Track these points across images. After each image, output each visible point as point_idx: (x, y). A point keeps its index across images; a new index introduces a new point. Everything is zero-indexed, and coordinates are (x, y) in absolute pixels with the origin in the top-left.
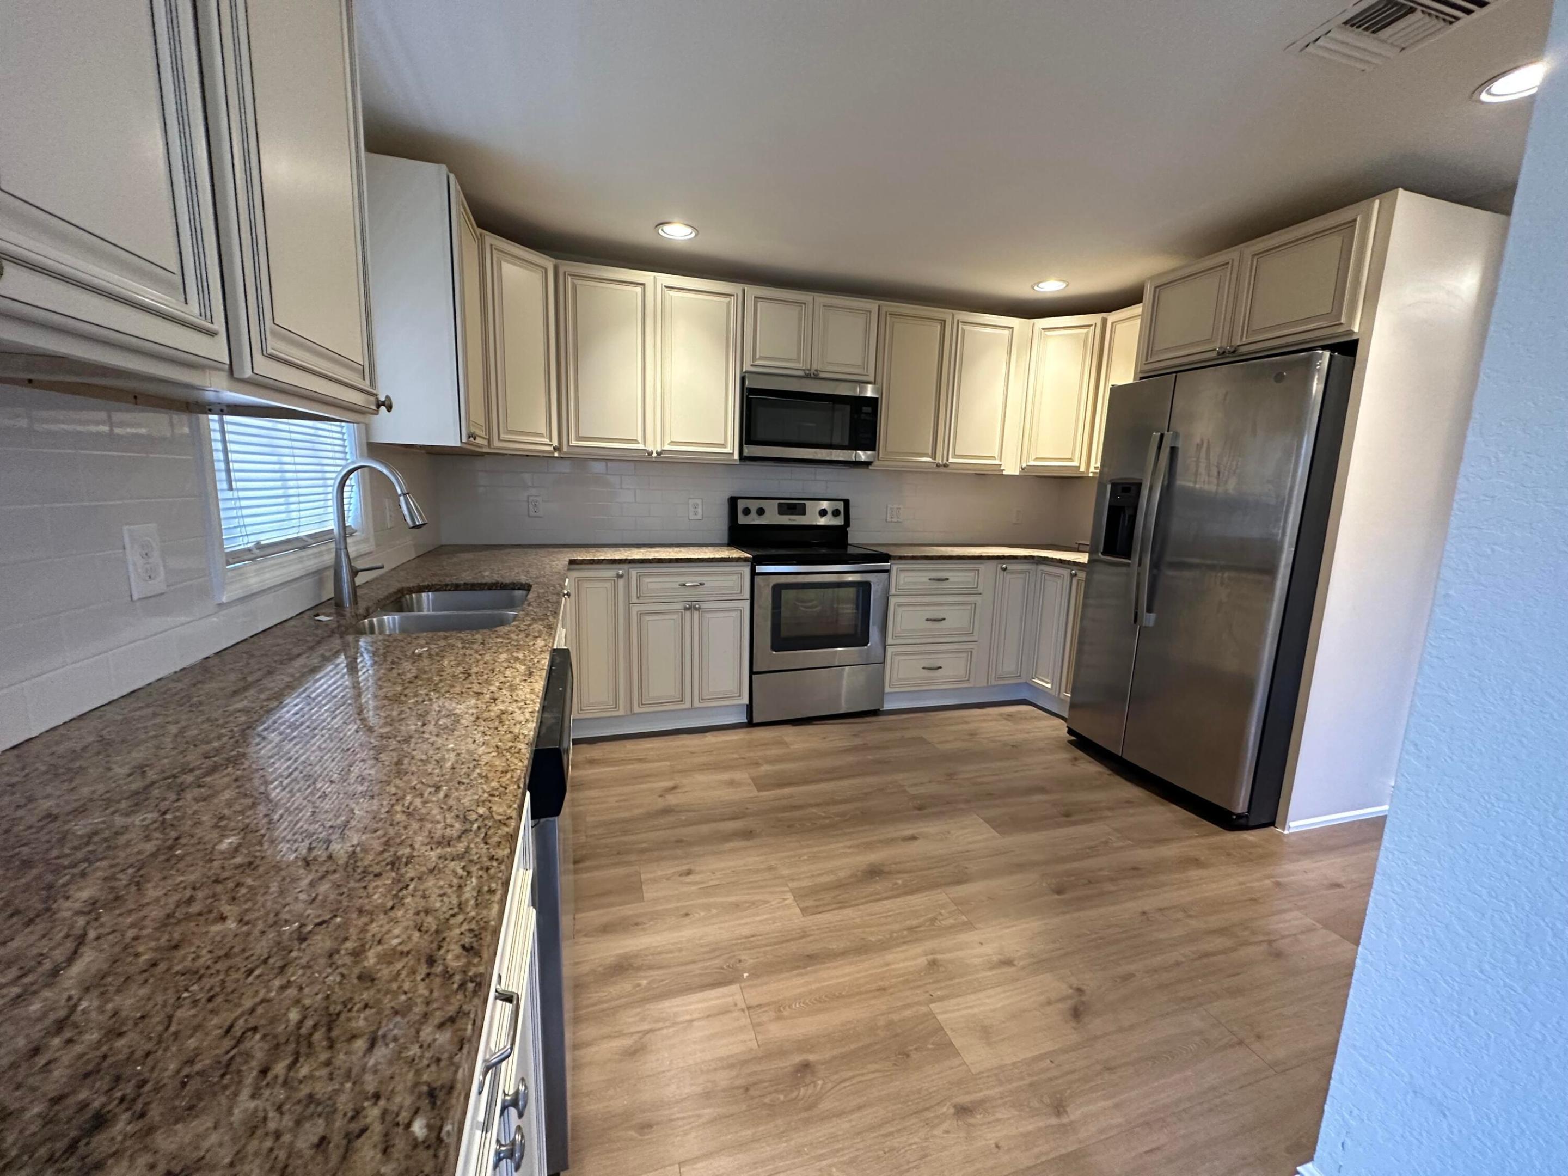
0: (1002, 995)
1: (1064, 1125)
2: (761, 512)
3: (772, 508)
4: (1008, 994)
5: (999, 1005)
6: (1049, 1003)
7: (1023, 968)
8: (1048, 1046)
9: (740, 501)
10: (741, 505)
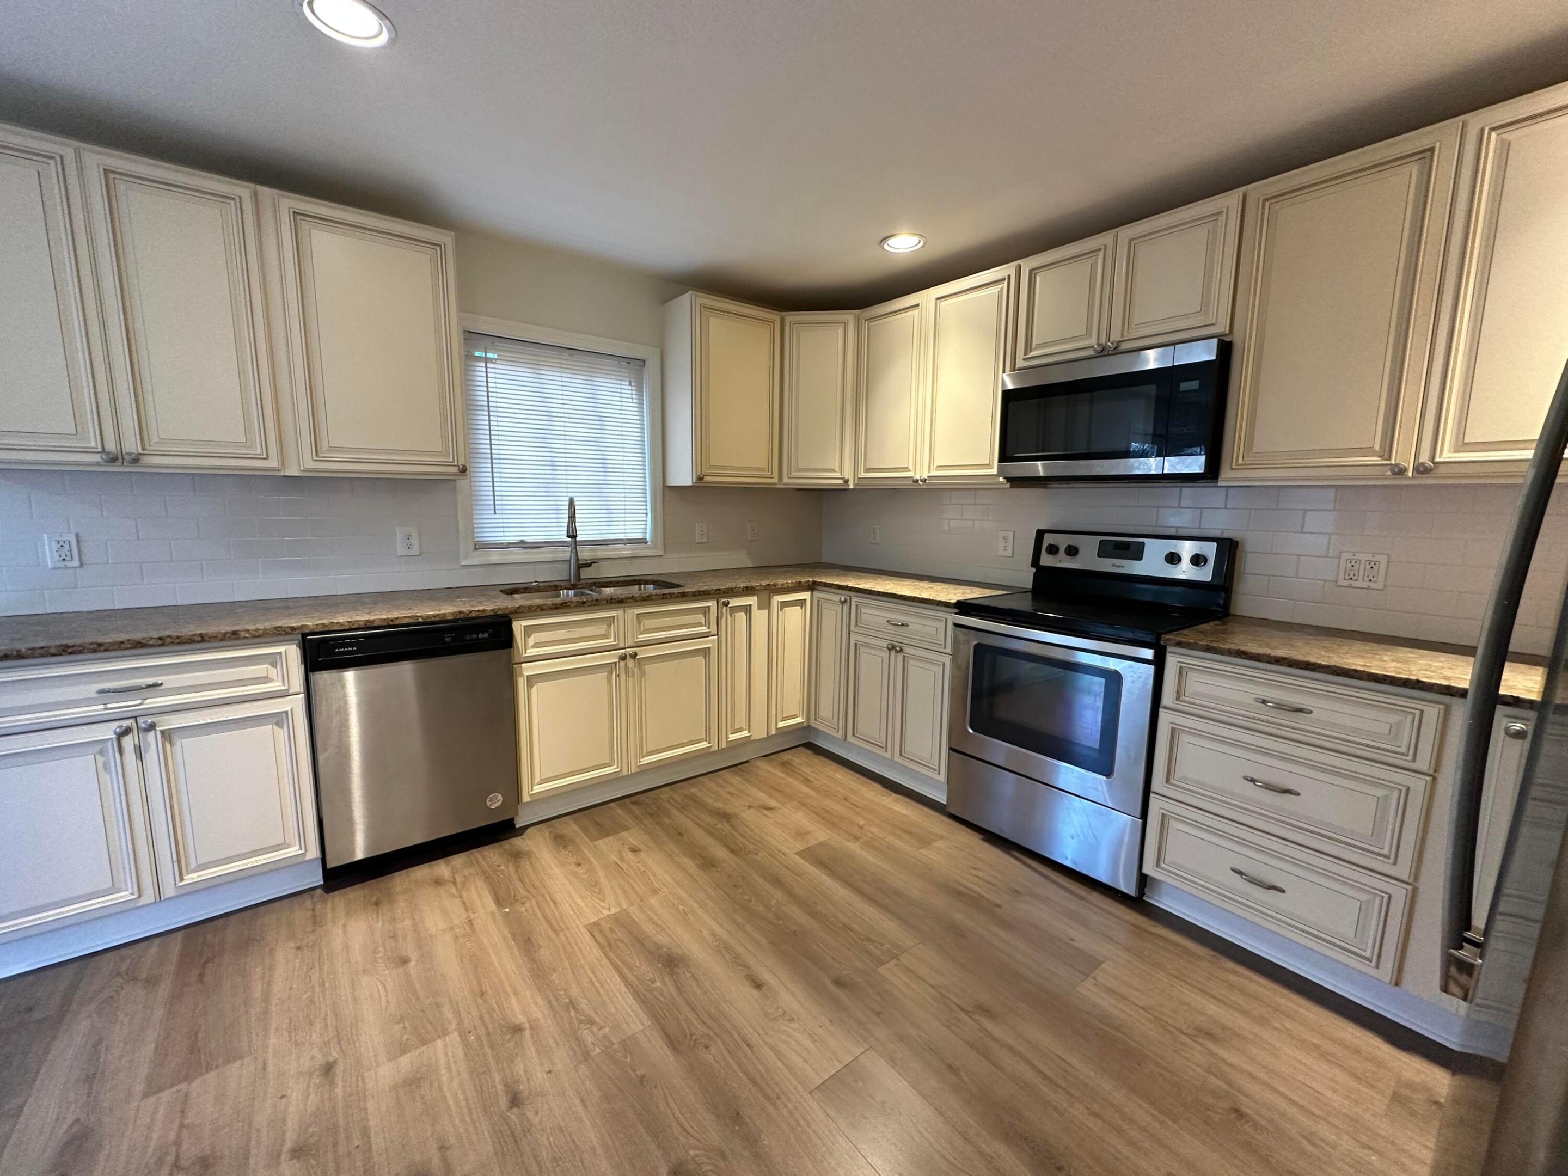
0: (461, 1097)
1: (279, 1156)
2: (1072, 551)
3: (1089, 546)
4: (463, 1103)
5: (447, 1094)
6: (443, 1148)
7: (506, 1120)
8: (378, 1143)
9: (1046, 535)
10: (1048, 539)
